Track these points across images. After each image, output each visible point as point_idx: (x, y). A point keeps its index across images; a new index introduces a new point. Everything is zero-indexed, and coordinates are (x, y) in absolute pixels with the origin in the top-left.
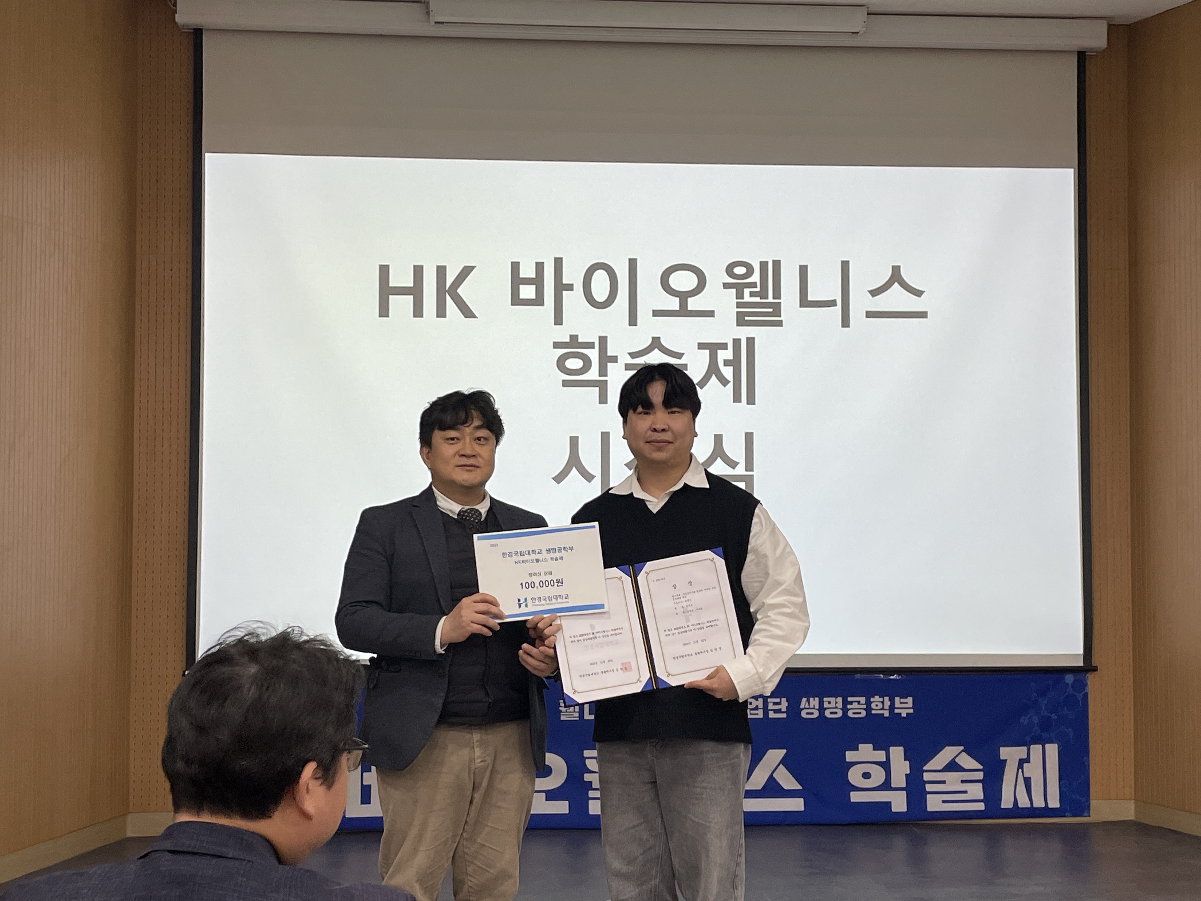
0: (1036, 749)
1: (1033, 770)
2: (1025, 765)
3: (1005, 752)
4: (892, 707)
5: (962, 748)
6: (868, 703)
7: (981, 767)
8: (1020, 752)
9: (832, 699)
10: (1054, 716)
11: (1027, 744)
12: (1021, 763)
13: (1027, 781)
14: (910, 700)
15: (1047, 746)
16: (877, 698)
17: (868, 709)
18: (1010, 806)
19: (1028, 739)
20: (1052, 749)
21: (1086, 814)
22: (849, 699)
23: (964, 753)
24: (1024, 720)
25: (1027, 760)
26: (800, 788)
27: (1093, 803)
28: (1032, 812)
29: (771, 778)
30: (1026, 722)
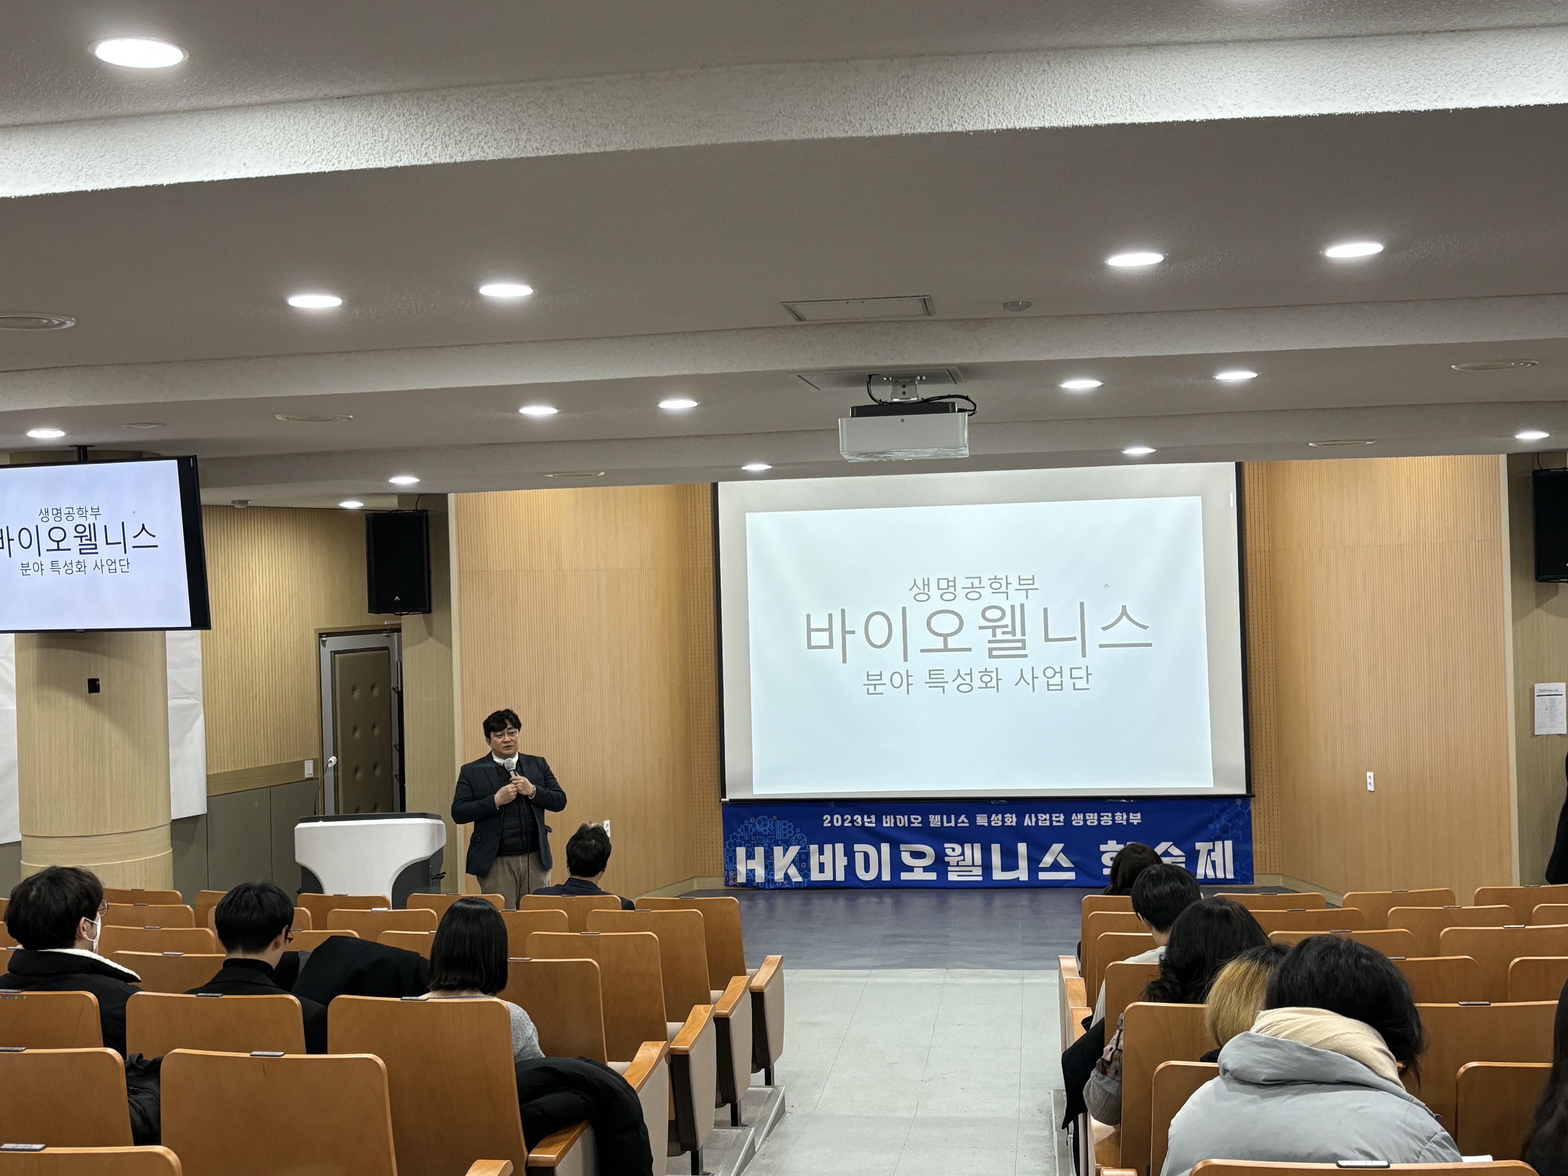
0: (1219, 845)
1: (1217, 856)
2: (1212, 853)
3: (1198, 846)
4: (1128, 819)
5: (1171, 843)
6: (1113, 816)
7: (1184, 854)
8: (1209, 845)
9: (1091, 815)
10: (1230, 824)
11: (1213, 841)
12: (1209, 852)
13: (1213, 863)
14: (1139, 815)
15: (1226, 842)
16: (1118, 814)
17: (1114, 820)
18: (1203, 877)
19: (1213, 837)
20: (1229, 844)
21: (1251, 882)
22: (1102, 814)
23: (1173, 846)
24: (1211, 827)
25: (1213, 850)
26: (1073, 866)
27: (1255, 877)
28: (1216, 881)
29: (1056, 861)
30: (1212, 827)
